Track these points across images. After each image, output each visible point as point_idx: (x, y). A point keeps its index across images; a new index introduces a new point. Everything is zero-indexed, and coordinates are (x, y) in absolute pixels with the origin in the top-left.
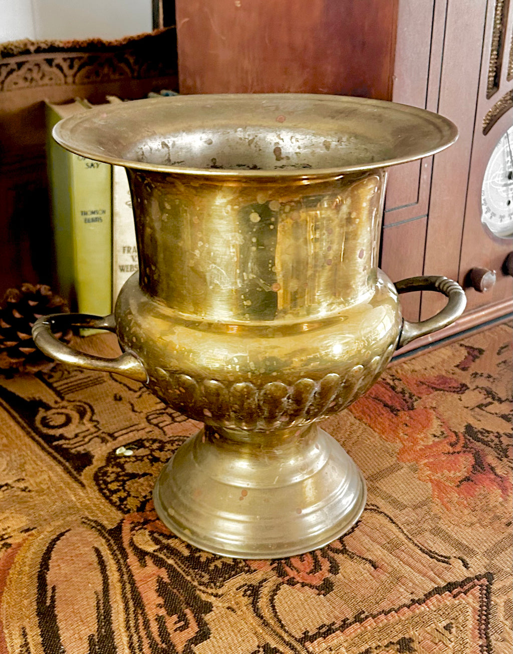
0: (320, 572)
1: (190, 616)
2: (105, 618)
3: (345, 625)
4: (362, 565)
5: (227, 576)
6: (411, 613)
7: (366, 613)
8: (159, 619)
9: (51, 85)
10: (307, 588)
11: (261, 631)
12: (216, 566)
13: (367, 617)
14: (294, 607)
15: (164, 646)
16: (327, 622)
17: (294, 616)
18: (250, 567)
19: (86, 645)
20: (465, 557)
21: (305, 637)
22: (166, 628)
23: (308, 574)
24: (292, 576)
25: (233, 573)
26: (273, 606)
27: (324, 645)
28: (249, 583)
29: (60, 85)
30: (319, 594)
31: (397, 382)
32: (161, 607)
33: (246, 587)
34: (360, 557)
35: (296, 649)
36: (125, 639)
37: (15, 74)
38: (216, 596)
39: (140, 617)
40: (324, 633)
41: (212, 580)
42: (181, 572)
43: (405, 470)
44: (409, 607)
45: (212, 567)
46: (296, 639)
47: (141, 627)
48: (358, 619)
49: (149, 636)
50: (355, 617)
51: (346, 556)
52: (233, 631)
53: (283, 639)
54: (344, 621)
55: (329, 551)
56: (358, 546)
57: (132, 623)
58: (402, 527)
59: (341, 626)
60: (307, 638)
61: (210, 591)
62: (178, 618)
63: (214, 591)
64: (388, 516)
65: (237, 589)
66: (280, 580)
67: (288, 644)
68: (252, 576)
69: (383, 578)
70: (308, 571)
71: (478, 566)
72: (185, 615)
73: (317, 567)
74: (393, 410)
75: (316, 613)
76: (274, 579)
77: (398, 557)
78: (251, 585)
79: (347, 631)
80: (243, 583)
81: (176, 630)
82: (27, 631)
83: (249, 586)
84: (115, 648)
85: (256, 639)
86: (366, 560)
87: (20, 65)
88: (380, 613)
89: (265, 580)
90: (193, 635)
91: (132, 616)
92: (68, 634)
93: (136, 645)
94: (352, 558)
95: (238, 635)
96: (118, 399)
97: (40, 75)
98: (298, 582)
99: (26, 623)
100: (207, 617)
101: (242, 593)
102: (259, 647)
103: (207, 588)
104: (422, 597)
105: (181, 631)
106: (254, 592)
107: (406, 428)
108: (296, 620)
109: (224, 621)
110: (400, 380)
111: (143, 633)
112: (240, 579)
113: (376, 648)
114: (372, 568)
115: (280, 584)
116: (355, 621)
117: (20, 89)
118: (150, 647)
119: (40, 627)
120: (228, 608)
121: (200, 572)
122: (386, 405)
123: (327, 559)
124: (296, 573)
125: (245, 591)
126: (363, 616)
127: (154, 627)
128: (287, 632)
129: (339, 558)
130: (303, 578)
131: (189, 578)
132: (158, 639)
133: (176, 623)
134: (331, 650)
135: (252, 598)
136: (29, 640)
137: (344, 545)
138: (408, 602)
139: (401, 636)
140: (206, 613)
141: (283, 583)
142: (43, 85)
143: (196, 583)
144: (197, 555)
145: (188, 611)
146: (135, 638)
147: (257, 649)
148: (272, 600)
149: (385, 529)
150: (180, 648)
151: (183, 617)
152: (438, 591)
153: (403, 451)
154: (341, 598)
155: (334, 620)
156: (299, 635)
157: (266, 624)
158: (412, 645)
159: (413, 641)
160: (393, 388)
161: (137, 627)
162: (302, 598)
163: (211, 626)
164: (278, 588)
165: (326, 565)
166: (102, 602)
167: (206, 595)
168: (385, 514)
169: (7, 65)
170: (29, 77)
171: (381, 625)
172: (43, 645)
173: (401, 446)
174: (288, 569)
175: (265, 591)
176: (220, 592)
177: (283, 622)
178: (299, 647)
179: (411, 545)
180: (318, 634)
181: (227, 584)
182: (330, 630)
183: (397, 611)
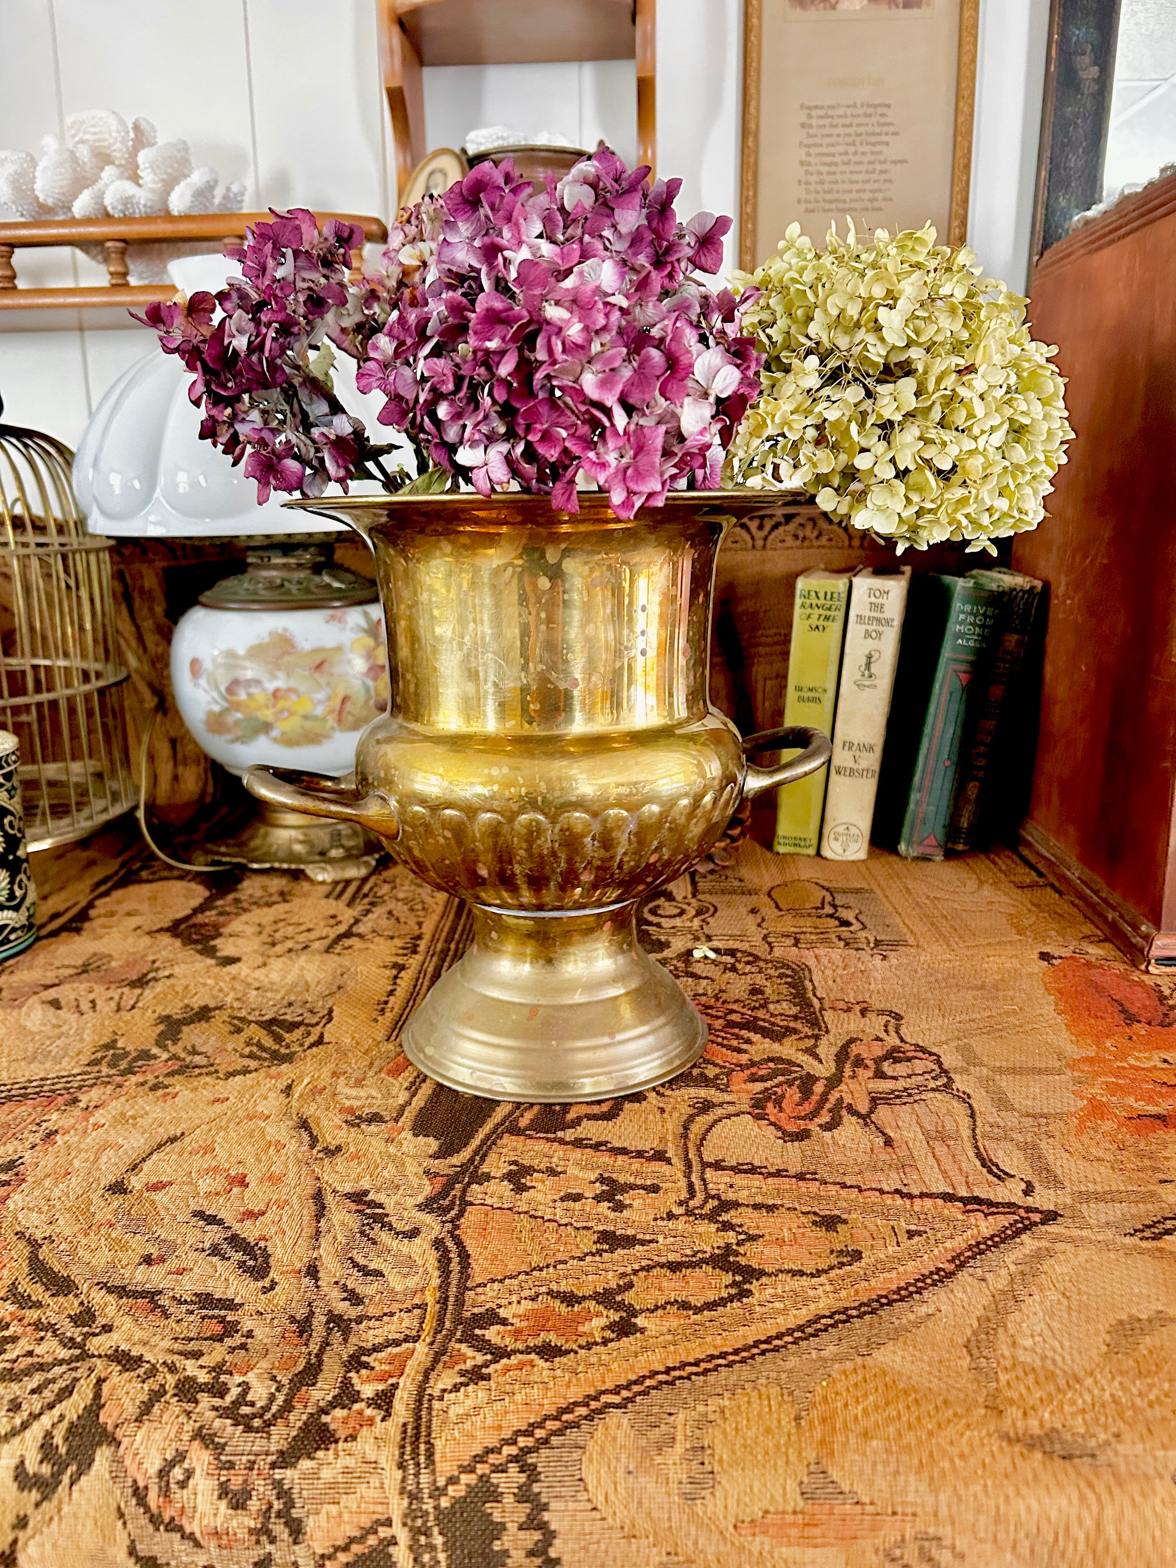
0: (808, 1121)
3: (778, 1174)
4: (872, 1136)
5: (692, 1084)
6: (877, 1200)
7: (817, 1176)
9: (830, 548)
10: (772, 1127)
11: (671, 1139)
12: (690, 1073)
13: (813, 1180)
14: (735, 1136)
16: (757, 1163)
17: (725, 1142)
18: (728, 1087)
20: (1036, 1184)
21: (713, 1164)
23: (791, 1117)
24: (769, 1112)
25: (702, 1084)
26: (711, 1127)
27: (727, 1179)
28: (708, 1098)
29: (842, 548)
30: (779, 1138)
33: (701, 1100)
34: (879, 1129)
35: (691, 1168)
37: (781, 529)
38: (660, 1095)
40: (742, 1170)
41: (671, 1082)
43: (1065, 1077)
44: (883, 1193)
46: (702, 1161)
48: (800, 1177)
50: (798, 1173)
51: (863, 1121)
52: (640, 1127)
53: (687, 1154)
54: (779, 1171)
55: (844, 1109)
56: (890, 1119)
58: (980, 1125)
59: (771, 1173)
60: (718, 1166)
63: (662, 1090)
64: (973, 1110)
65: (690, 1098)
66: (749, 1110)
67: (687, 1160)
68: (721, 1095)
69: (885, 1157)
70: (795, 1115)
71: (1044, 1199)
73: (813, 1115)
74: (1130, 1018)
75: (754, 1150)
76: (746, 1107)
77: (932, 1148)
78: (709, 1101)
79: (772, 1180)
80: (702, 1096)
81: (583, 1102)
83: (705, 1101)
85: (656, 1142)
86: (885, 1135)
87: (789, 518)
88: (835, 1184)
89: (732, 1103)
90: (596, 1113)
94: (866, 1125)
96: (753, 911)
97: (816, 533)
98: (768, 1120)
100: (628, 1107)
101: (691, 1103)
102: (652, 1149)
104: (916, 1192)
105: (588, 1106)
106: (706, 1106)
107: (1126, 1041)
108: (722, 1147)
109: (641, 1115)
112: (702, 1092)
113: (788, 1209)
114: (882, 1144)
115: (745, 1113)
116: (794, 1177)
117: (787, 548)
120: (660, 1108)
122: (1124, 1011)
123: (831, 1115)
124: (777, 1112)
125: (697, 1103)
126: (810, 1176)
128: (699, 1152)
129: (850, 1119)
130: (778, 1119)
134: (732, 1187)
135: (696, 1111)
137: (872, 1112)
138: (888, 1189)
139: (836, 1213)
140: (630, 1102)
141: (749, 1114)
142: (819, 547)
147: (648, 1150)
148: (717, 1121)
149: (950, 1118)
150: (571, 1117)
152: (949, 1198)
153: (1086, 1060)
154: (803, 1151)
155: (768, 1165)
156: (710, 1159)
157: (685, 1136)
158: (840, 1226)
159: (846, 1223)
162: (754, 1133)
163: (624, 1114)
164: (738, 1114)
165: (825, 1118)
168: (970, 1107)
169: (771, 516)
170: (801, 534)
171: (822, 1193)
173: (1092, 1054)
174: (771, 1104)
175: (719, 1112)
176: (668, 1093)
177: (705, 1141)
178: (696, 1167)
179: (968, 1144)
180: (732, 1169)
181: (683, 1091)
182: (753, 1170)
183: (860, 1191)
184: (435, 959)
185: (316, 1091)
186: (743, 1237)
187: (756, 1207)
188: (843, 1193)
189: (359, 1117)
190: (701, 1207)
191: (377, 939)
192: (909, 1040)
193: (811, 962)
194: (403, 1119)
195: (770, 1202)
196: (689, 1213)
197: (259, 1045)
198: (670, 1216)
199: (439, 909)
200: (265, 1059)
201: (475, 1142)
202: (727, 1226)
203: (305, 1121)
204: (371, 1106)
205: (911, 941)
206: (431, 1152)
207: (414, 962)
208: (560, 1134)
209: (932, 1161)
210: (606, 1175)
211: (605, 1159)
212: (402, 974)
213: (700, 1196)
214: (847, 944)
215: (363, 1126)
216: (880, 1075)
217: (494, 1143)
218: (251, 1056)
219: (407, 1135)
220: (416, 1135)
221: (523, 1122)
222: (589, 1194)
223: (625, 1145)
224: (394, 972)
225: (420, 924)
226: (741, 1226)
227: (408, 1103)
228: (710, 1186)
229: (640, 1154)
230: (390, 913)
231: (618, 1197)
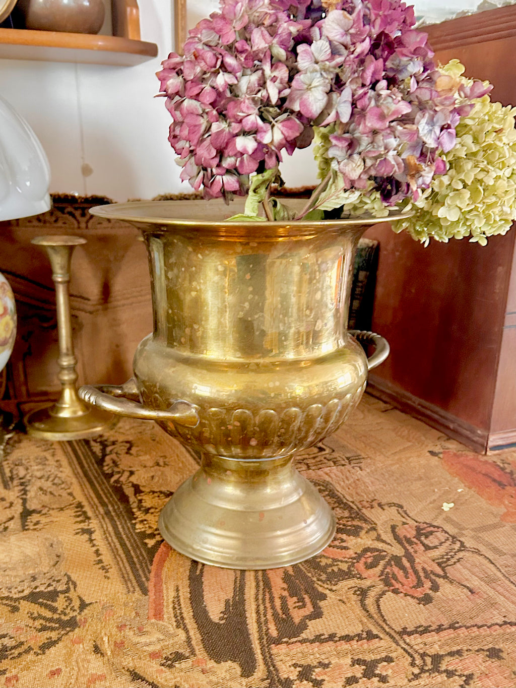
0: (422, 588)
1: (307, 600)
2: (240, 589)
3: (440, 629)
4: (460, 589)
5: (341, 578)
6: (502, 631)
7: (460, 624)
8: (282, 598)
10: (409, 598)
11: (366, 621)
12: (333, 570)
13: (460, 627)
14: (396, 609)
15: (284, 616)
16: (425, 624)
17: (395, 615)
18: (361, 575)
19: (223, 605)
21: (403, 632)
22: (287, 605)
23: (411, 588)
24: (397, 587)
25: (346, 577)
26: (378, 606)
27: (419, 640)
28: (359, 586)
30: (419, 604)
31: (506, 465)
32: (285, 590)
33: (356, 589)
34: (459, 583)
35: (395, 638)
36: (254, 607)
38: (331, 590)
39: (267, 594)
40: (421, 631)
41: (329, 579)
42: (303, 569)
43: (507, 527)
44: (501, 626)
45: (330, 570)
46: (395, 631)
47: (267, 601)
48: (452, 626)
49: (273, 607)
50: (450, 625)
51: (447, 580)
52: (342, 616)
53: (384, 629)
54: (440, 626)
55: (431, 575)
56: (458, 575)
57: (260, 597)
58: (500, 568)
59: (437, 629)
60: (404, 632)
61: (326, 586)
62: (298, 599)
63: (330, 587)
64: (488, 558)
65: (349, 589)
66: (386, 588)
67: (388, 633)
68: (362, 582)
69: (479, 601)
70: (411, 585)
72: (304, 599)
73: (420, 584)
74: (500, 484)
75: (414, 616)
76: (381, 586)
77: (494, 589)
78: (361, 588)
79: (442, 634)
80: (354, 585)
81: (295, 608)
82: (179, 588)
83: (359, 588)
84: (245, 611)
85: (360, 625)
86: (465, 586)
88: (473, 626)
89: (373, 586)
90: (308, 613)
91: (261, 592)
92: (210, 596)
93: (262, 612)
94: (451, 582)
95: (346, 620)
98: (402, 593)
99: (180, 583)
100: (322, 604)
101: (353, 592)
102: (362, 631)
103: (324, 583)
105: (299, 609)
106: (363, 593)
107: (511, 498)
108: (396, 618)
109: (334, 608)
110: (509, 464)
111: (268, 605)
112: (351, 583)
113: (467, 651)
114: (470, 593)
115: (386, 591)
116: (450, 628)
118: (273, 615)
119: (189, 587)
120: (340, 600)
121: (319, 572)
122: (494, 480)
123: (429, 580)
124: (401, 586)
125: (355, 591)
126: (457, 625)
127: (278, 603)
128: (388, 625)
129: (440, 581)
130: (406, 590)
131: (310, 575)
132: (280, 612)
133: (295, 603)
134: (426, 645)
135: (360, 597)
136: (180, 594)
137: (445, 573)
138: (500, 622)
139: (491, 646)
140: (321, 600)
141: (389, 591)
143: (315, 579)
144: (319, 560)
145: (306, 597)
146: (262, 607)
147: (361, 632)
148: (377, 601)
149: (484, 567)
150: (297, 620)
151: (301, 600)
153: (506, 514)
154: (439, 609)
155: (431, 624)
156: (399, 629)
157: (370, 616)
158: (501, 654)
159: (502, 652)
160: (503, 469)
161: (264, 600)
162: (404, 604)
163: (325, 611)
164: (384, 593)
165: (428, 584)
166: (238, 579)
167: (322, 588)
168: (486, 557)
171: (473, 635)
172: (190, 599)
173: (505, 510)
174: (393, 581)
175: (372, 594)
176: (334, 588)
177: (385, 618)
178: (397, 637)
179: (507, 582)
180: (415, 632)
181: (341, 584)
182: (426, 630)
183: (489, 627)
184: (107, 520)
185: (119, 646)
186: (464, 678)
187: (451, 654)
188: (481, 630)
189: (167, 659)
190: (425, 664)
191: (51, 512)
192: (419, 520)
193: (327, 479)
194: (197, 652)
195: (455, 649)
196: (423, 671)
197: (44, 618)
198: (416, 677)
199: (74, 480)
200: (58, 629)
201: (259, 657)
202: (450, 674)
203: (135, 673)
204: (167, 647)
205: (363, 455)
206: (239, 673)
207: (94, 524)
208: (303, 636)
209: (502, 598)
210: (356, 658)
211: (345, 646)
212: (94, 537)
213: (416, 656)
214: (335, 463)
215: (177, 665)
216: (427, 548)
217: (271, 655)
218: (44, 629)
219: (211, 664)
220: (218, 662)
221: (274, 633)
222: (359, 675)
223: (347, 633)
224: (86, 536)
225: (70, 494)
226: (456, 670)
227: (189, 639)
228: (415, 647)
229: (359, 637)
230: (41, 489)
231: (377, 672)
